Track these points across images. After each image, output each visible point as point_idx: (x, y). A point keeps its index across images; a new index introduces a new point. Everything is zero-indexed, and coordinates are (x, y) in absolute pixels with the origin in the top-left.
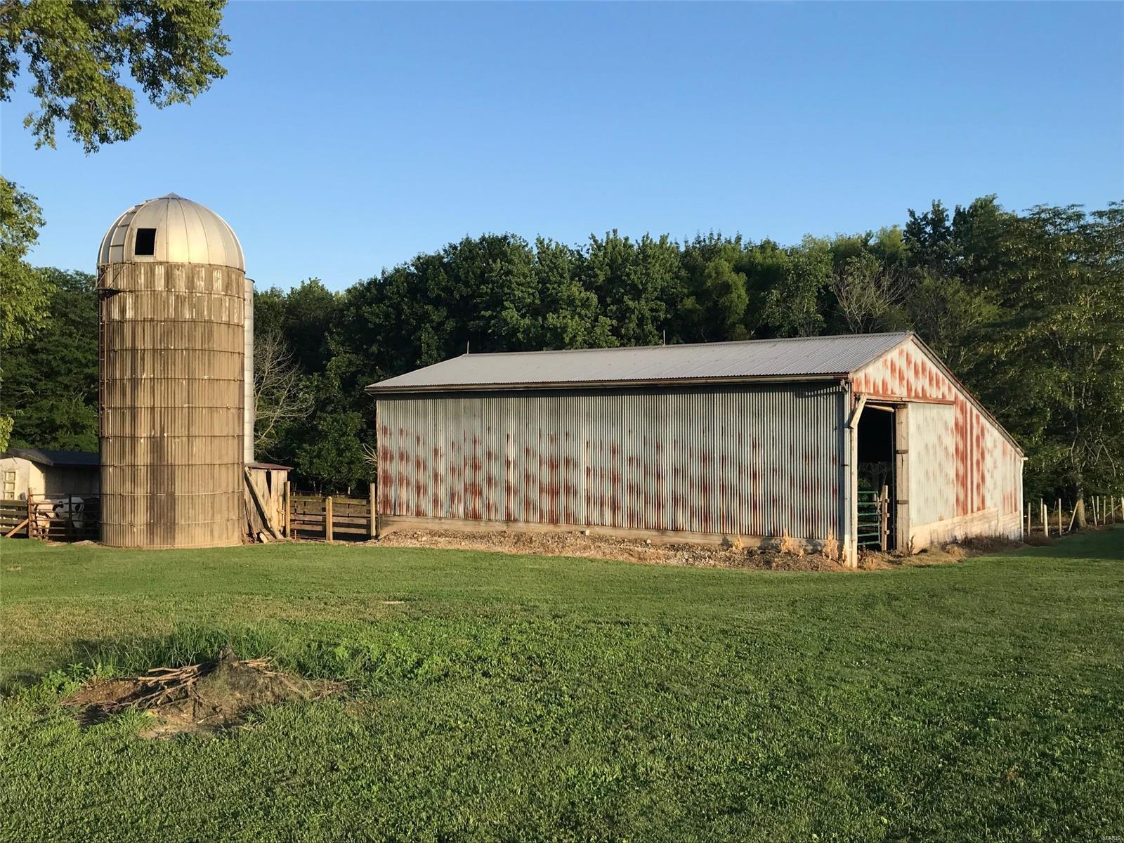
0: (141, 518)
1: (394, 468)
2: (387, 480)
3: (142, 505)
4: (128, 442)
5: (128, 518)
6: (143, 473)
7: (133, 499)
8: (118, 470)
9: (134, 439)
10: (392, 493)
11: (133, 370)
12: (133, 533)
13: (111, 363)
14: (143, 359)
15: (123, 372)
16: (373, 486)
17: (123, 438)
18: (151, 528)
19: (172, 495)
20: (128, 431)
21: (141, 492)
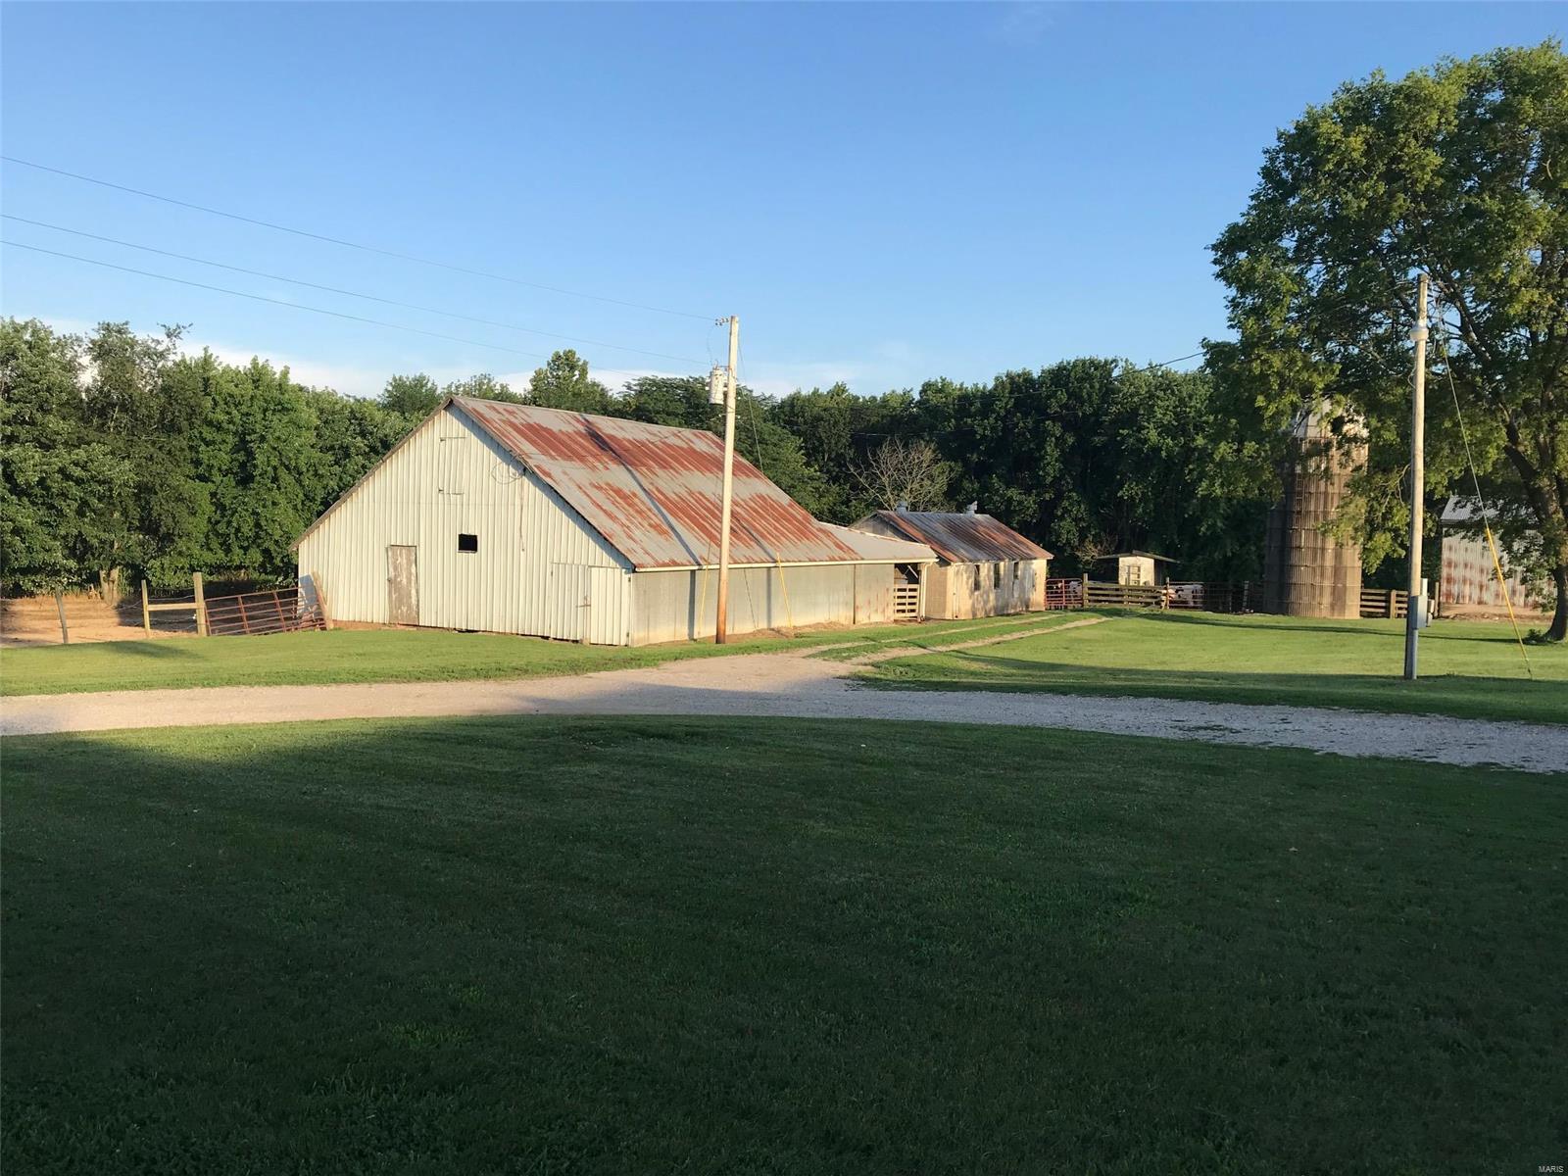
0: (1327, 600)
1: (1457, 573)
2: (1449, 580)
3: (1327, 593)
4: (1319, 551)
5: (1318, 599)
6: (1329, 572)
7: (1322, 587)
8: (1310, 570)
9: (1323, 549)
10: (1455, 589)
11: (1325, 506)
12: (1320, 609)
13: (1308, 501)
14: (1332, 499)
15: (1317, 507)
16: (1437, 584)
17: (1315, 549)
18: (1333, 606)
19: (1345, 586)
20: (1319, 544)
21: (1328, 583)
